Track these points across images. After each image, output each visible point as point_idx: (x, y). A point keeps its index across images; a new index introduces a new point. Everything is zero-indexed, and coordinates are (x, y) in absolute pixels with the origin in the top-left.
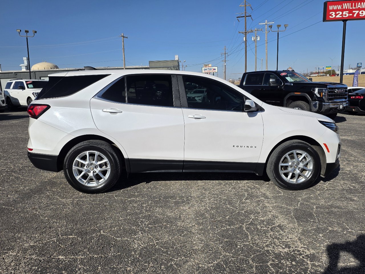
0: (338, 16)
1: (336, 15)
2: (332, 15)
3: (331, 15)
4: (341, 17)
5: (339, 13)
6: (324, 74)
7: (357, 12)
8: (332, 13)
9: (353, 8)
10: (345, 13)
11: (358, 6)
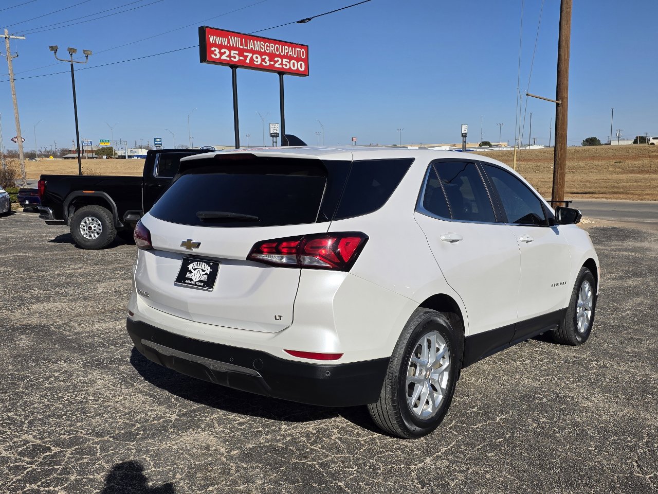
0: (224, 57)
1: (222, 54)
2: (215, 52)
3: (213, 52)
4: (228, 59)
5: (225, 52)
6: (94, 154)
7: (250, 55)
8: (215, 50)
9: (245, 48)
10: (234, 54)
11: (251, 47)
